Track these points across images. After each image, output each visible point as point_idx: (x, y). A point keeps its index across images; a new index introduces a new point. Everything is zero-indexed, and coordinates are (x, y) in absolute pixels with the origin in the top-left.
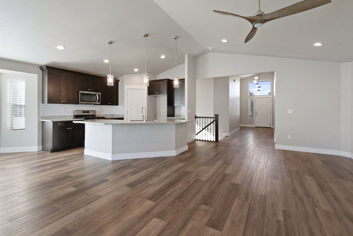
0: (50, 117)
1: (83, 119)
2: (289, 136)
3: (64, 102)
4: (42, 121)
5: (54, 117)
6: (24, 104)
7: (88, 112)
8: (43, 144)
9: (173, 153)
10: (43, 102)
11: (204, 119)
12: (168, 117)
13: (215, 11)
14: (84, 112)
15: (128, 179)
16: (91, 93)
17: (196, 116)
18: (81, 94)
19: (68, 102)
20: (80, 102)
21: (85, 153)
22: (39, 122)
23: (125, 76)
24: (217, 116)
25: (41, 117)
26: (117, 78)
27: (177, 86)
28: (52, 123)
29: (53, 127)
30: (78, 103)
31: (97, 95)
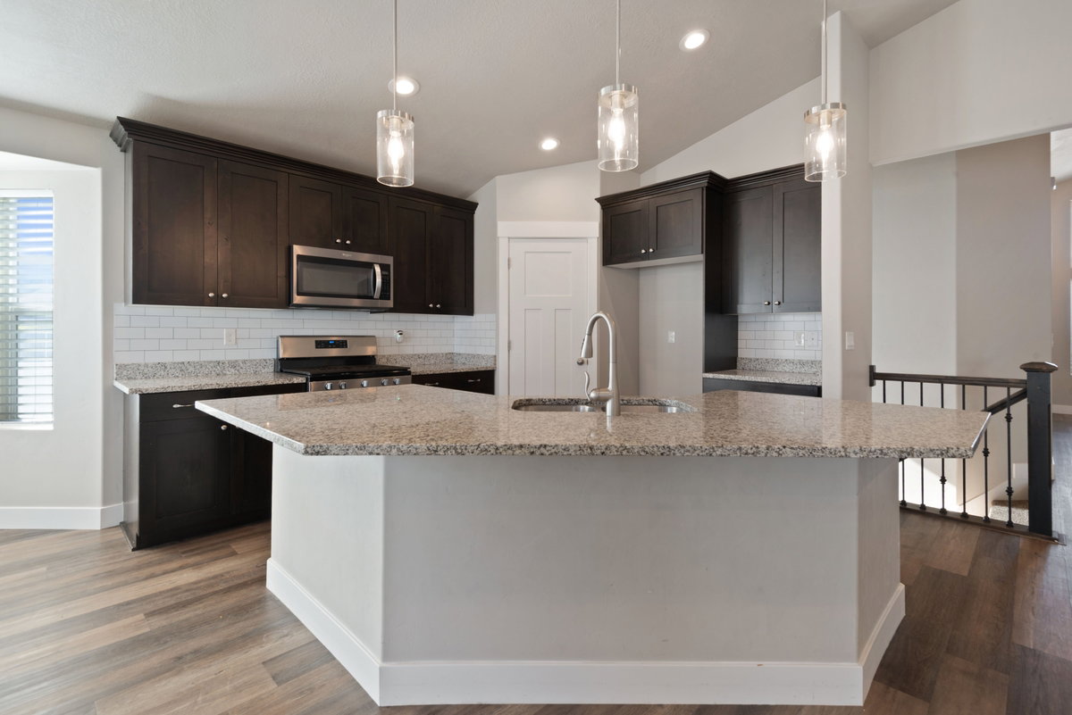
0: (164, 366)
1: (302, 380)
3: (218, 296)
5: (183, 367)
6: (49, 308)
7: (342, 343)
8: (125, 496)
10: (125, 298)
14: (322, 343)
16: (346, 255)
17: (872, 368)
18: (300, 258)
19: (240, 298)
20: (297, 299)
22: (109, 390)
24: (1039, 376)
25: (120, 367)
29: (140, 421)
30: (287, 304)
31: (378, 269)
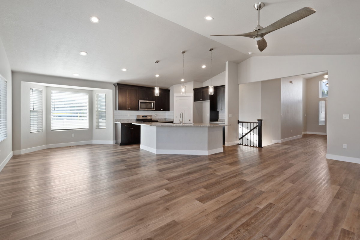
0: (121, 120)
1: (141, 122)
2: (344, 145)
3: (129, 109)
4: (116, 123)
5: (123, 120)
6: (105, 111)
7: (146, 116)
8: (116, 140)
9: (205, 153)
10: (116, 109)
11: (246, 124)
12: (210, 121)
13: (211, 36)
14: (143, 116)
15: (161, 166)
16: (147, 101)
17: (238, 121)
18: (140, 102)
19: (132, 109)
20: (140, 109)
21: (141, 148)
22: (114, 123)
23: (174, 86)
24: (260, 121)
25: (115, 120)
26: (169, 88)
27: (212, 93)
28: (121, 124)
29: (121, 127)
30: (138, 110)
31: (152, 103)
